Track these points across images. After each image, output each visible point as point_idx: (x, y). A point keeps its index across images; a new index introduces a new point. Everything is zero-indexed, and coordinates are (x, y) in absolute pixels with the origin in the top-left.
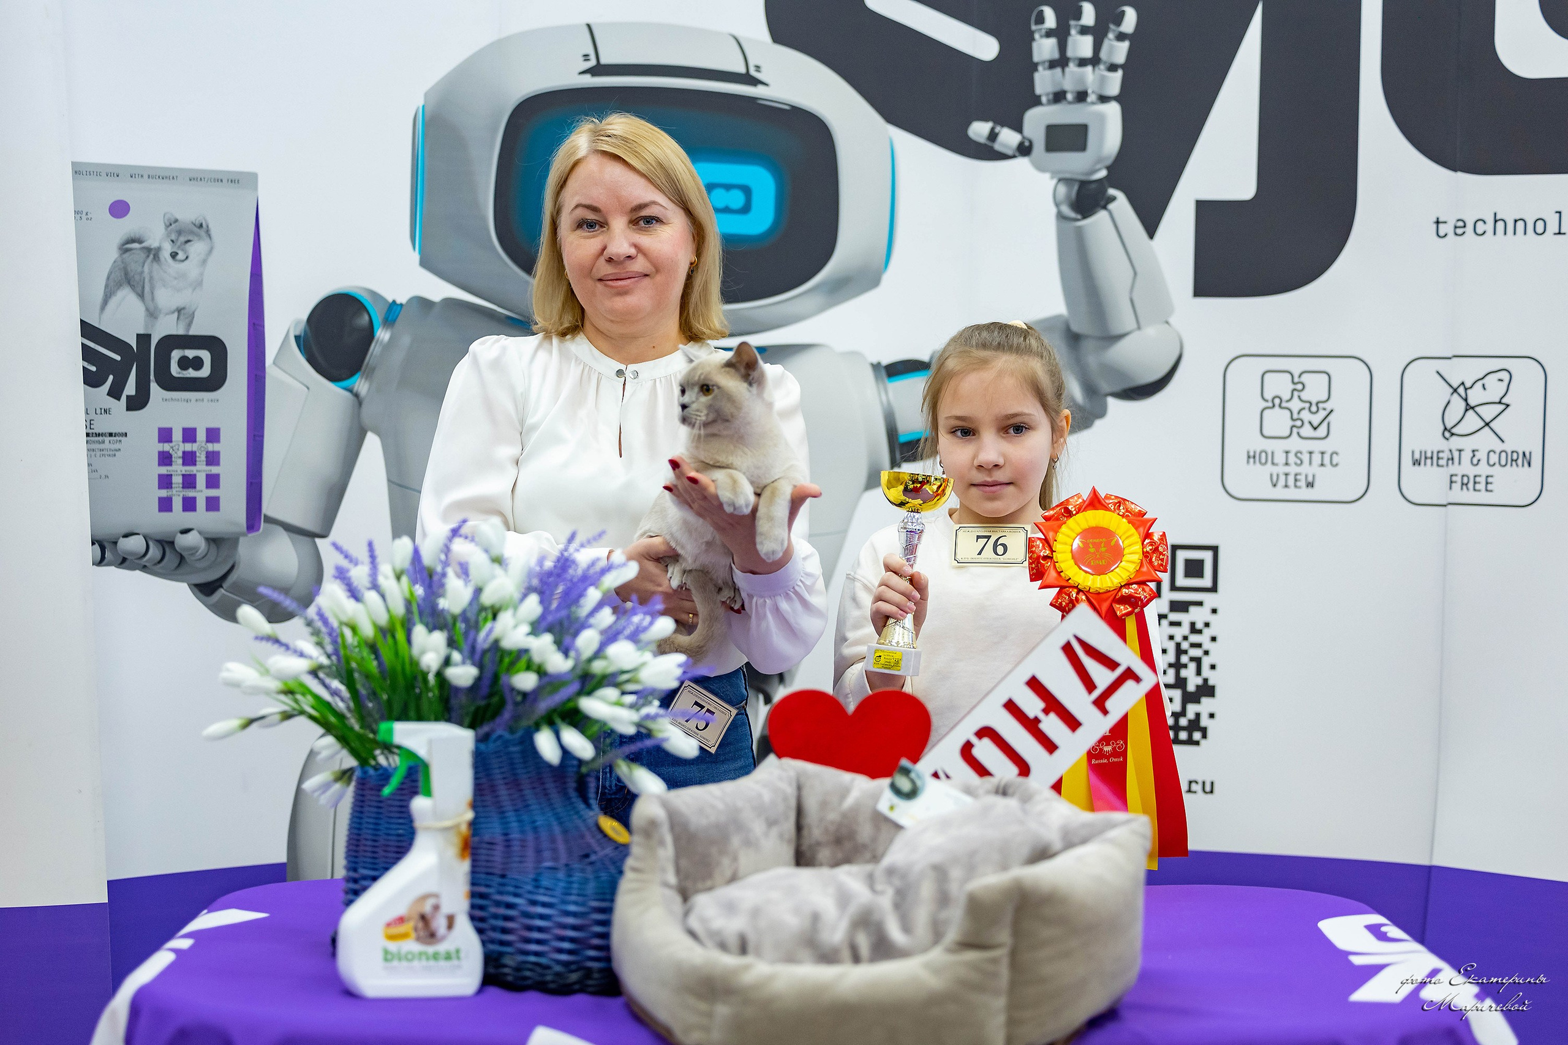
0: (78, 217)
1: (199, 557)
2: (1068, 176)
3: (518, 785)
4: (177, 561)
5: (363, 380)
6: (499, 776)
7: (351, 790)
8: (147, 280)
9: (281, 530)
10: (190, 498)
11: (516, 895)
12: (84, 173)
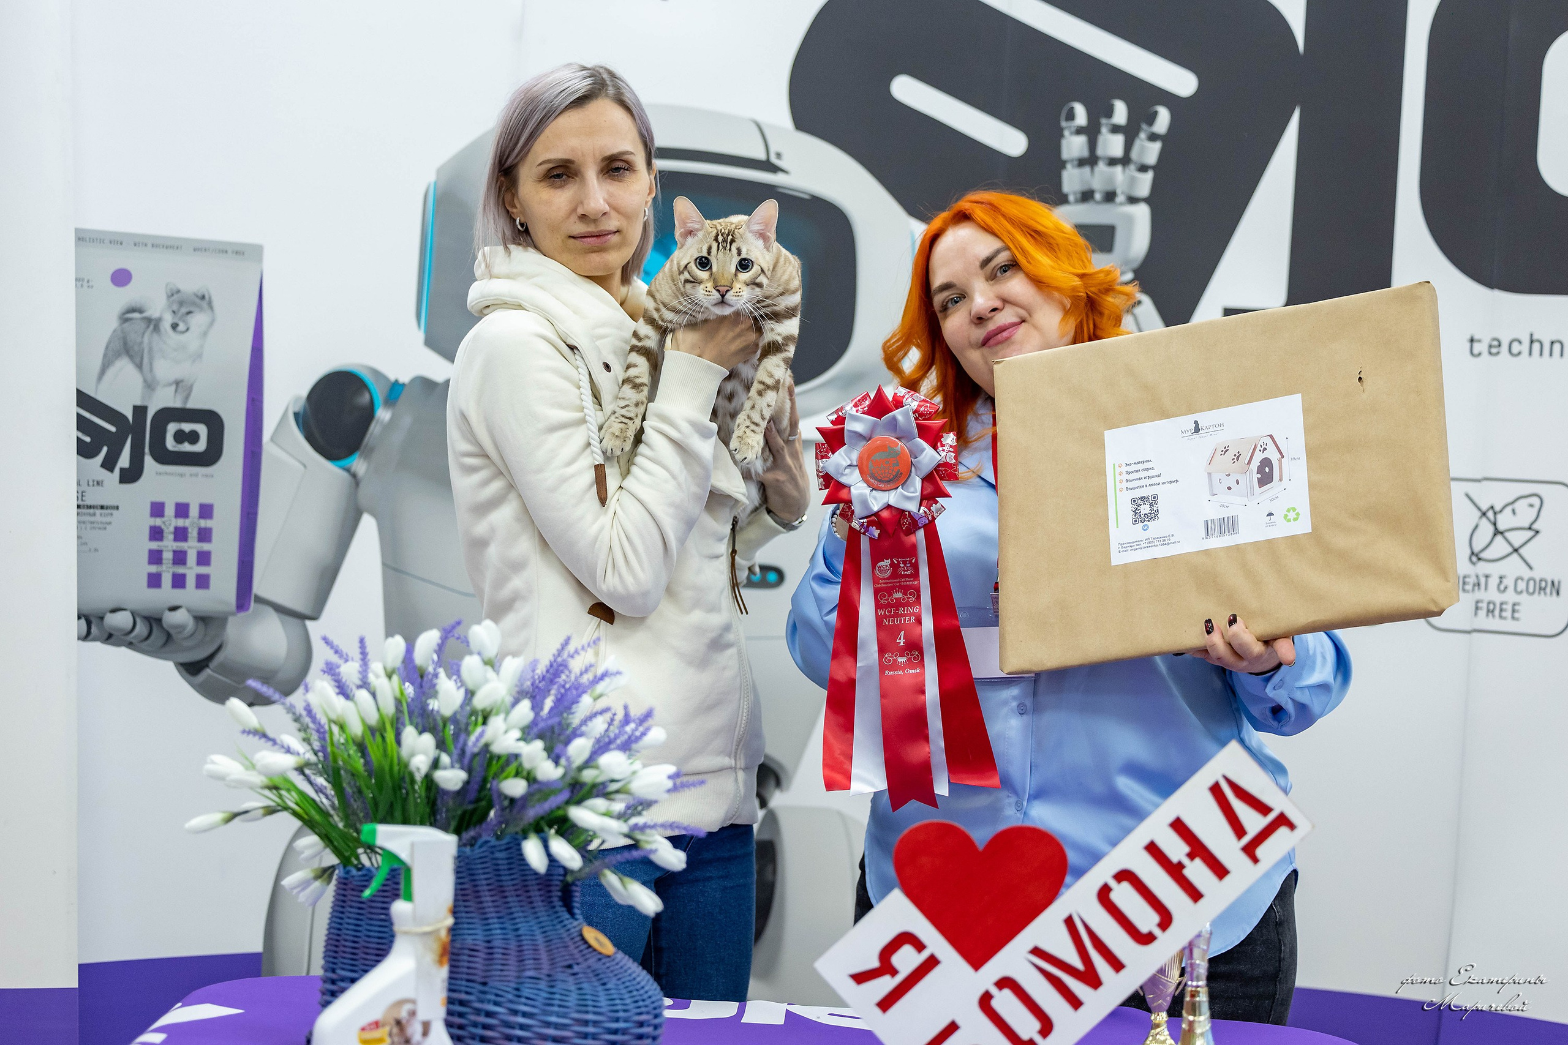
0: (79, 284)
1: (187, 635)
3: (503, 892)
4: (164, 638)
5: (361, 460)
6: (484, 882)
7: (331, 889)
8: (146, 352)
9: (271, 611)
10: (180, 574)
11: (496, 1004)
12: (88, 239)
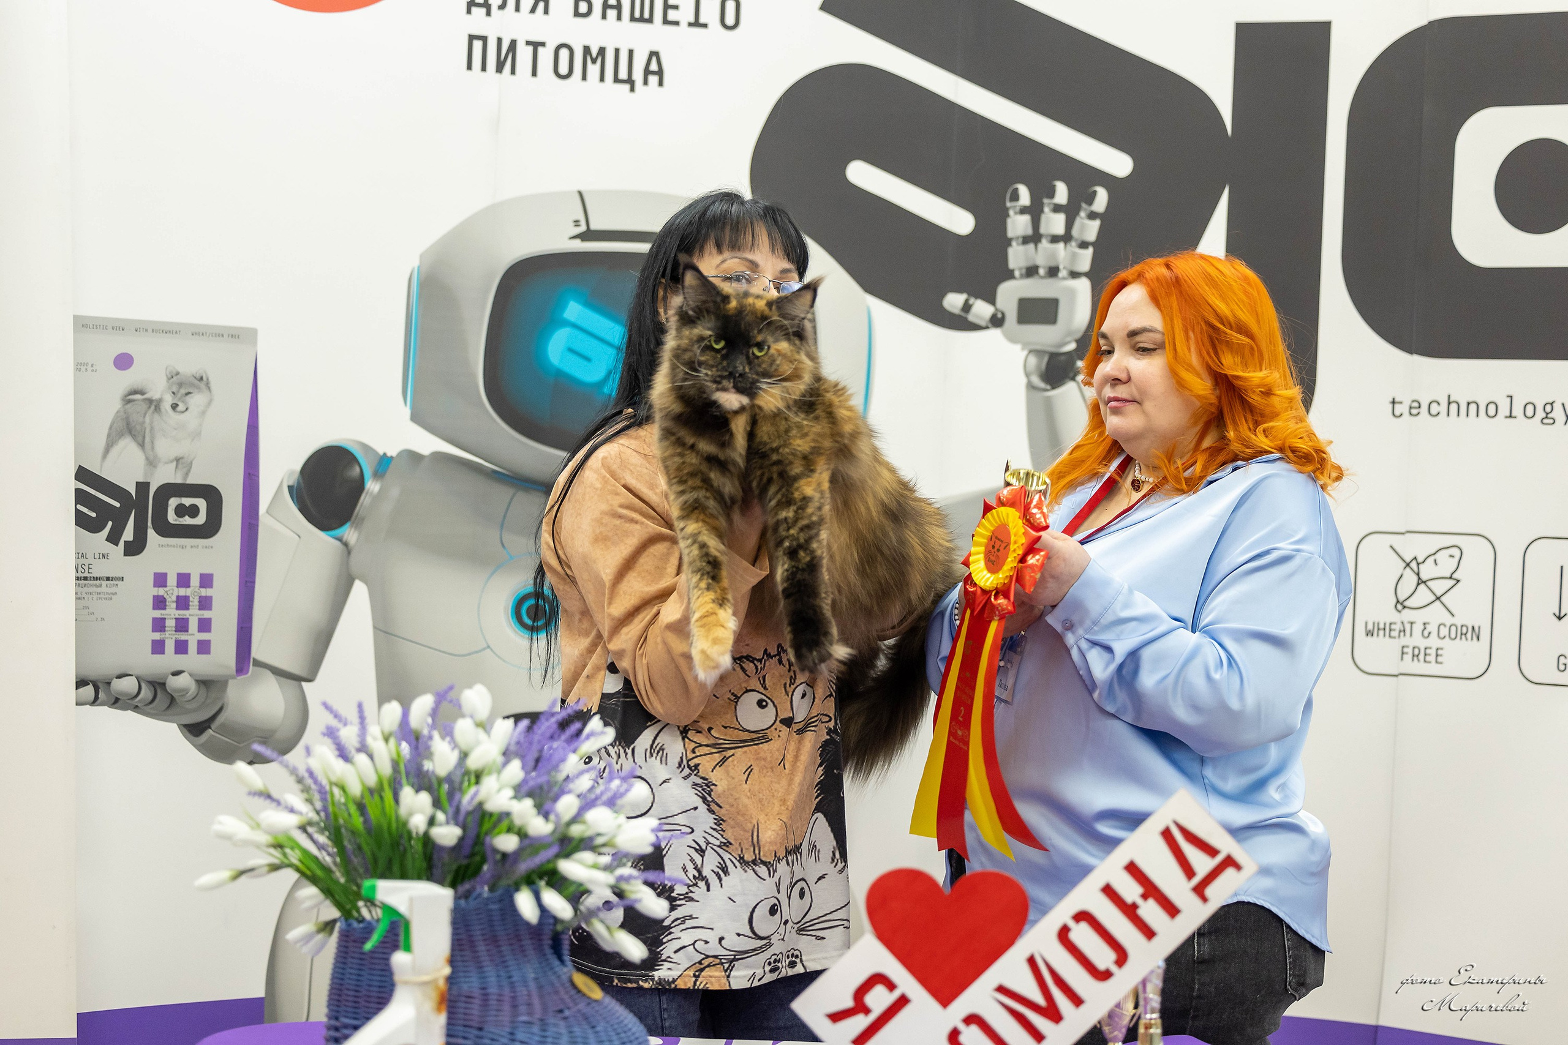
1: (190, 698)
2: (1038, 347)
3: (497, 941)
4: (168, 702)
5: (353, 530)
6: (478, 933)
7: (333, 941)
8: (147, 431)
9: (268, 674)
10: (183, 641)
12: (88, 326)
